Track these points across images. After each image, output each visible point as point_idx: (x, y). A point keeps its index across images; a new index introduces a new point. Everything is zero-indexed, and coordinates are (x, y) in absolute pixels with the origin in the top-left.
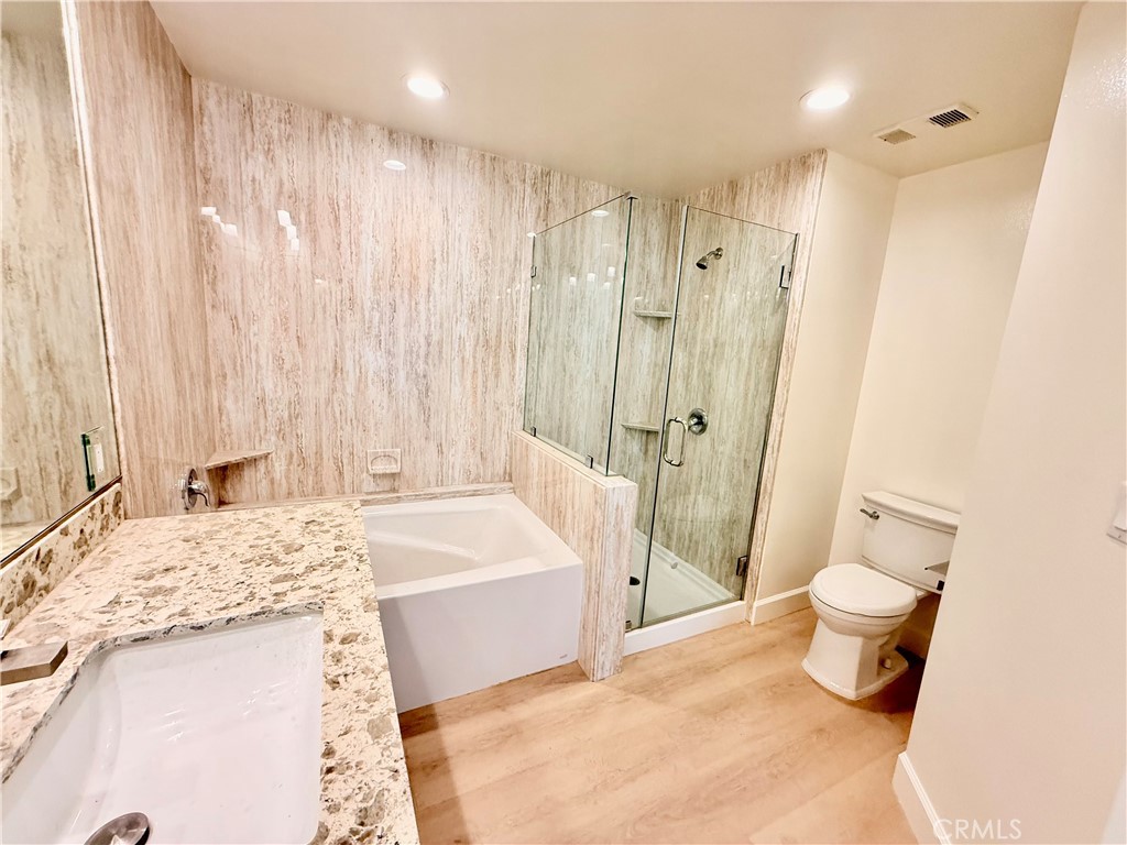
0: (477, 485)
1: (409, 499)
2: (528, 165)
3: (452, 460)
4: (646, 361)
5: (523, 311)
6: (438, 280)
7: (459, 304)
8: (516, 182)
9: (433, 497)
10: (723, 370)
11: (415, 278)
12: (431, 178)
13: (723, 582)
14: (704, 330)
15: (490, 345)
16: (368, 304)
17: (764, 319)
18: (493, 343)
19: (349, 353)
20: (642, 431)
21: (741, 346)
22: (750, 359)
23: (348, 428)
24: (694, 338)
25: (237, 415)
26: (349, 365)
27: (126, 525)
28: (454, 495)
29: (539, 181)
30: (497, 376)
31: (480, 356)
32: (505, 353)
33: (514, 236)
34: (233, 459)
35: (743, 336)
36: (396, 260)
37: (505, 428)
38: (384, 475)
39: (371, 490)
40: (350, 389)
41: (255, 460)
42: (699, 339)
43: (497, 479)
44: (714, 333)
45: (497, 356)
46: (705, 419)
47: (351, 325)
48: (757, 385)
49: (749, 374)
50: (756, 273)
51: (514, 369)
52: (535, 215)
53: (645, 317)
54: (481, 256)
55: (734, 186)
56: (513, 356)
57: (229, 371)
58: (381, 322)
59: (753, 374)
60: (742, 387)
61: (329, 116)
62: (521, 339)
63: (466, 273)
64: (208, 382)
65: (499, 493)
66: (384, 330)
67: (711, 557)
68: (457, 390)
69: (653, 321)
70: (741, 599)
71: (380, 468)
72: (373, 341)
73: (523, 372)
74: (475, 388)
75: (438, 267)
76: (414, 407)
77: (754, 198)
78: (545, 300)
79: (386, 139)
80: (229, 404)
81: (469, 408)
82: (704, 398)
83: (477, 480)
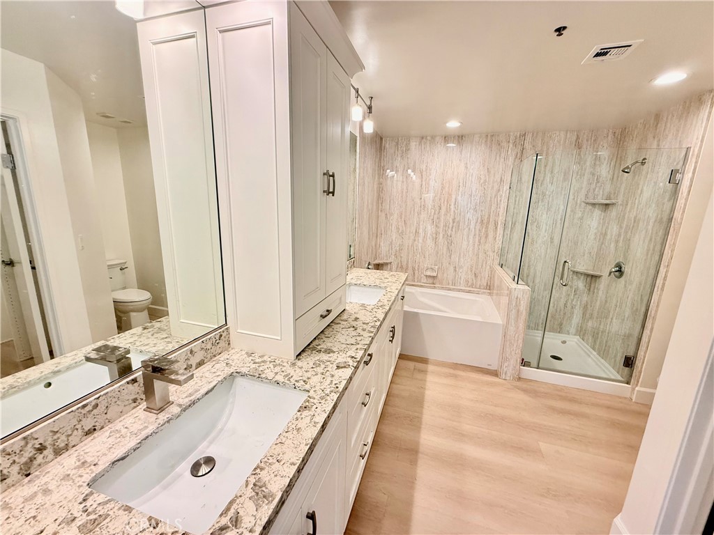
0: (471, 288)
1: (439, 288)
2: (512, 134)
3: (460, 274)
4: (593, 231)
5: (503, 205)
6: (460, 195)
7: (469, 205)
8: (504, 144)
9: (450, 290)
10: (637, 236)
11: (450, 195)
12: (461, 152)
13: (620, 373)
14: (630, 212)
15: (484, 223)
16: (430, 207)
17: (663, 204)
18: (485, 222)
19: (421, 227)
20: (587, 275)
21: (648, 222)
22: (652, 230)
23: (418, 256)
24: (624, 216)
25: (384, 248)
26: (421, 231)
27: (355, 269)
28: (459, 290)
29: (518, 141)
30: (486, 237)
31: (478, 228)
32: (491, 226)
33: (501, 170)
34: (381, 262)
35: (651, 215)
36: (443, 188)
37: (488, 263)
38: (430, 276)
39: (424, 282)
40: (420, 241)
41: (387, 264)
42: (626, 217)
43: (482, 287)
44: (635, 214)
45: (487, 228)
46: (623, 269)
47: (423, 216)
48: (654, 247)
49: (651, 240)
50: (663, 174)
51: (496, 234)
52: (514, 157)
53: (594, 205)
54: (482, 181)
55: (657, 117)
56: (496, 228)
57: (383, 232)
58: (435, 214)
59: (653, 240)
60: (646, 247)
61: (422, 138)
62: (501, 219)
63: (474, 190)
64: (377, 237)
65: (482, 294)
66: (436, 216)
67: (615, 356)
68: (465, 243)
69: (601, 207)
70: (628, 383)
71: (429, 273)
72: (431, 222)
73: (501, 235)
74: (474, 243)
75: (461, 189)
76: (445, 249)
77: (668, 125)
78: (517, 199)
79: (443, 141)
80: (382, 244)
81: (470, 252)
82: (624, 255)
83: (472, 286)
